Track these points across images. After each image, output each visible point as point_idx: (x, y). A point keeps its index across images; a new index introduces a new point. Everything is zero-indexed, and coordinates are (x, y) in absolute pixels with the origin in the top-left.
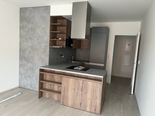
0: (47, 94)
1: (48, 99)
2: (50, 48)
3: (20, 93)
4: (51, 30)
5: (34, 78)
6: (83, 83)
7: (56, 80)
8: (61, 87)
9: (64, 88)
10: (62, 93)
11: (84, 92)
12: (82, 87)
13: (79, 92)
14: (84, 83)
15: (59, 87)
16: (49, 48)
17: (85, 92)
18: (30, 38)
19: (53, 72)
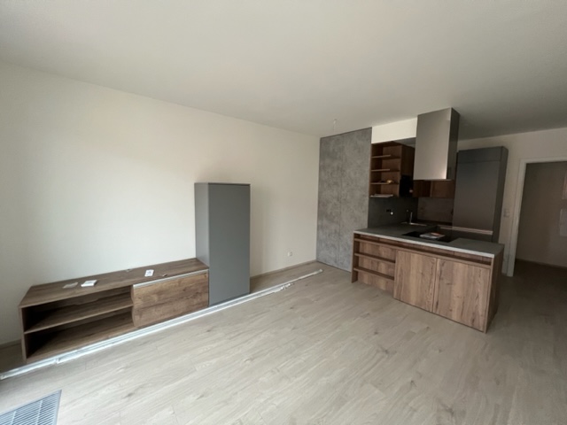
0: (365, 277)
1: (368, 285)
2: (370, 198)
3: (321, 270)
4: (372, 168)
5: (341, 249)
6: (443, 265)
7: (384, 255)
8: (394, 267)
9: (401, 271)
10: (397, 279)
11: (445, 282)
12: (441, 271)
13: (433, 280)
14: (445, 265)
15: (389, 267)
16: (368, 198)
17: (449, 282)
18: (336, 184)
19: (378, 240)
